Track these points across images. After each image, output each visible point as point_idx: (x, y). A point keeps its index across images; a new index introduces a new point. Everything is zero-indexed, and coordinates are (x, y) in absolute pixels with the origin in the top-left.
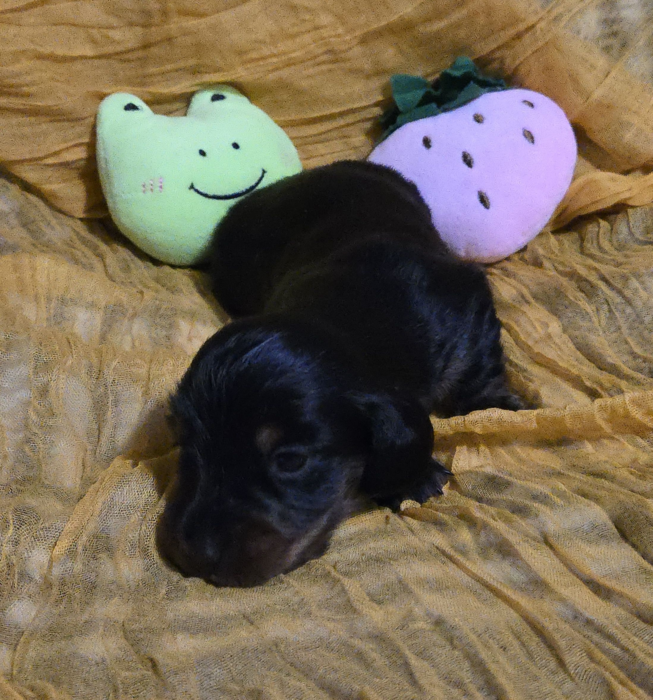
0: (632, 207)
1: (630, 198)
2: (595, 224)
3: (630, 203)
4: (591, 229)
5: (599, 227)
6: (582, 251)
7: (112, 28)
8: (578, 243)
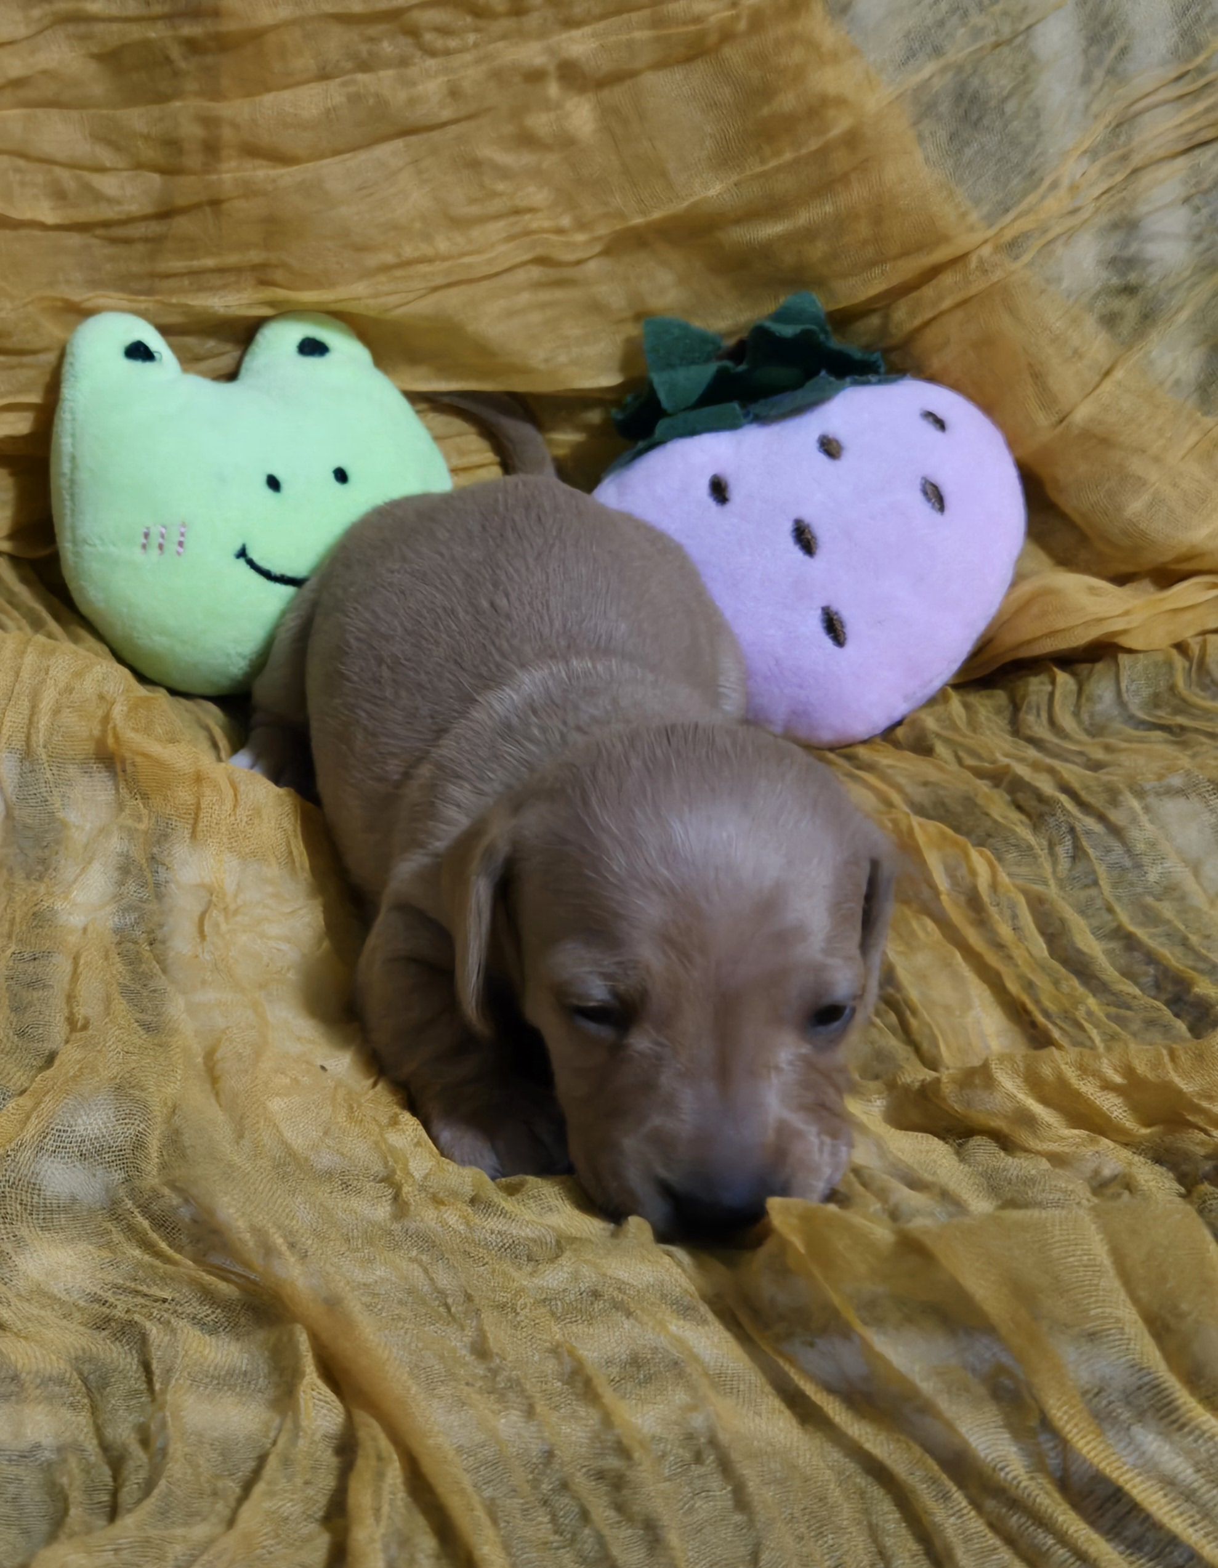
0: (1130, 651)
1: (1124, 632)
2: (1044, 678)
3: (1126, 642)
4: (1036, 686)
5: (1053, 682)
6: (1016, 729)
7: (101, 169)
8: (1007, 714)
